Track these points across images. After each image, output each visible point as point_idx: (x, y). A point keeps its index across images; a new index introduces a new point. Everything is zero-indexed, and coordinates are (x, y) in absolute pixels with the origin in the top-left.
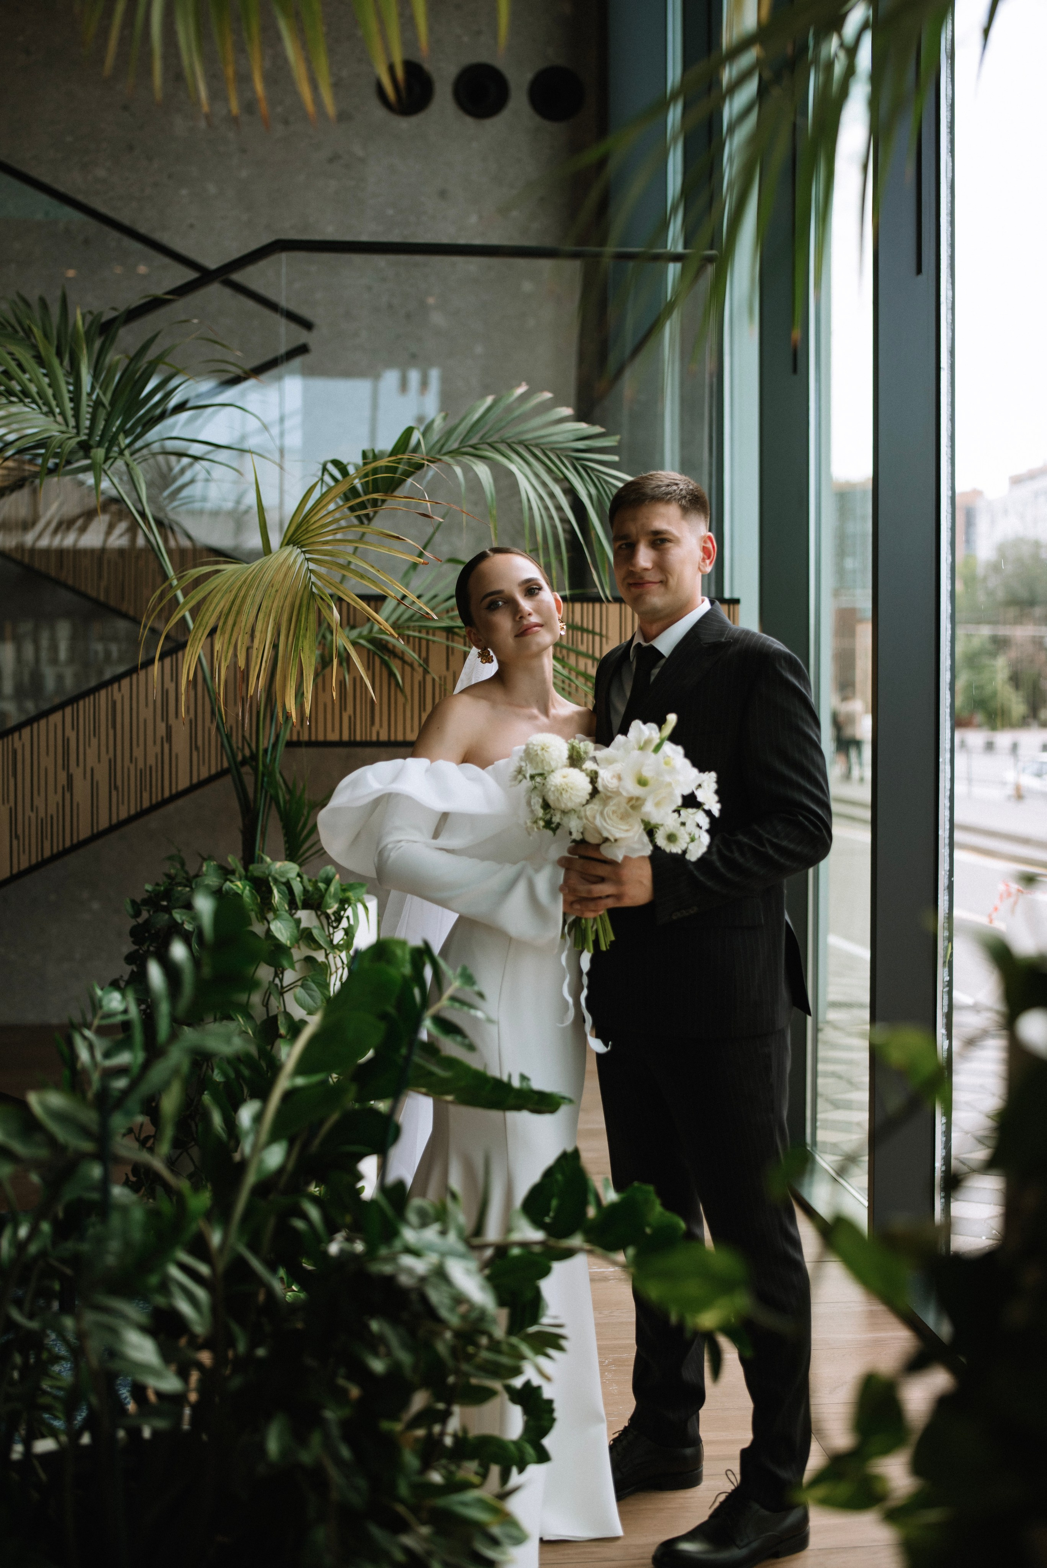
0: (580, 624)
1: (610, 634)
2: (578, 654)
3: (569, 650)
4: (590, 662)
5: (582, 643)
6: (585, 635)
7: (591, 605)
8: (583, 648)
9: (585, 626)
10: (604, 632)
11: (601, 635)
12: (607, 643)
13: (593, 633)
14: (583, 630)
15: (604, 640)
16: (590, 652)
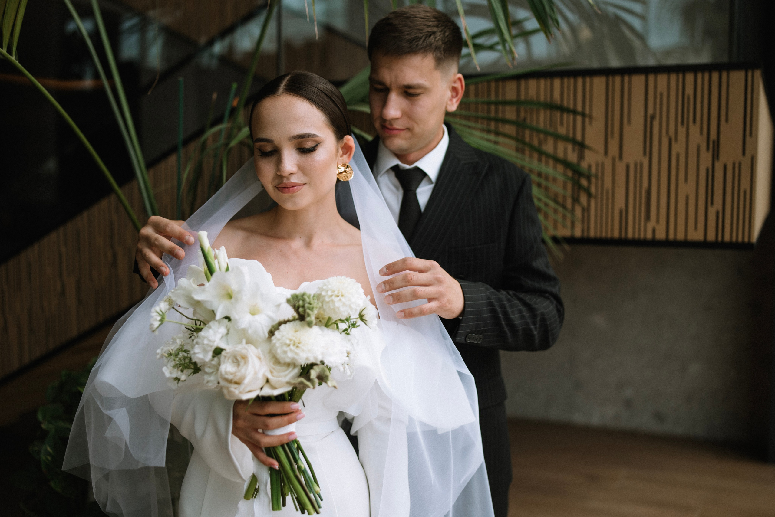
0: (559, 102)
1: (595, 114)
2: (557, 137)
3: (547, 134)
4: (570, 147)
5: (562, 123)
6: (565, 116)
7: (572, 81)
8: (562, 131)
9: (565, 104)
10: (587, 111)
11: (583, 115)
12: (591, 123)
13: (575, 112)
14: (562, 109)
15: (587, 120)
16: (571, 135)
